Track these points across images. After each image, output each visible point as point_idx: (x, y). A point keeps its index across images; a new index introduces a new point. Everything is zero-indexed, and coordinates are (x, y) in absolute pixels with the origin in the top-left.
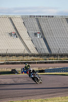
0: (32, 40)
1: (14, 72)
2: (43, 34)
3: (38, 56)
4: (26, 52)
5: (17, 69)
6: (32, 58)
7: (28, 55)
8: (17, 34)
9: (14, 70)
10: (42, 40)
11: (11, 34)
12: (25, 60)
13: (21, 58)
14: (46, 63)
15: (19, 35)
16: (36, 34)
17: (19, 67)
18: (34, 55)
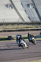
0: (25, 11)
1: (10, 38)
2: (34, 5)
3: (30, 24)
4: (21, 21)
5: (13, 36)
6: (26, 26)
7: (22, 24)
8: (12, 5)
9: (10, 37)
10: (34, 10)
11: (7, 6)
12: (20, 28)
13: (16, 26)
14: (37, 30)
15: (14, 6)
16: (28, 5)
17: (14, 34)
18: (27, 24)
